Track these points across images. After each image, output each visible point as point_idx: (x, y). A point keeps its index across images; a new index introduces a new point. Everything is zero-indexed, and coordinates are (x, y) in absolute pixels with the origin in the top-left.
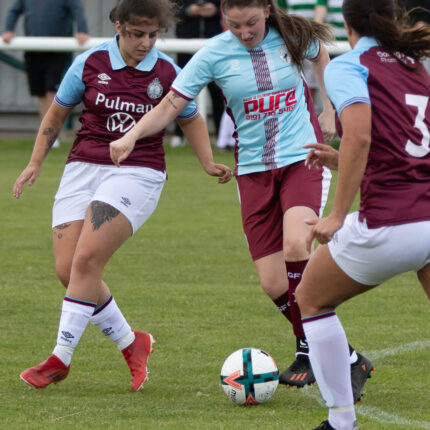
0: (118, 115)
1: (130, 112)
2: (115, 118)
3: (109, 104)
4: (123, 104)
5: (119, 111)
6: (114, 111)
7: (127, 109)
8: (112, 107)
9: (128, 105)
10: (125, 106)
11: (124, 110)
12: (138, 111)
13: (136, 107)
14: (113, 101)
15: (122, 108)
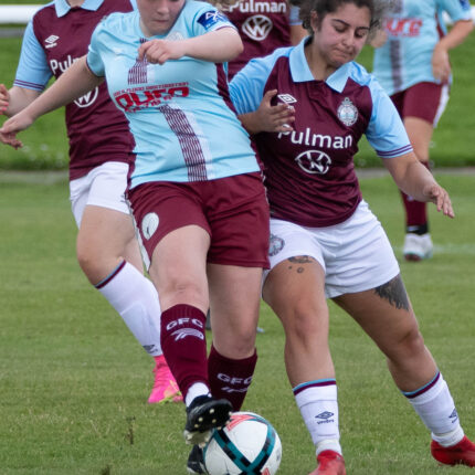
0: (308, 153)
1: (324, 149)
2: (305, 158)
3: (297, 138)
4: (315, 137)
5: (310, 147)
6: (303, 147)
7: (321, 145)
8: (300, 142)
9: (322, 138)
10: (318, 140)
11: (317, 147)
12: (335, 147)
13: (333, 141)
14: (302, 134)
15: (314, 143)
